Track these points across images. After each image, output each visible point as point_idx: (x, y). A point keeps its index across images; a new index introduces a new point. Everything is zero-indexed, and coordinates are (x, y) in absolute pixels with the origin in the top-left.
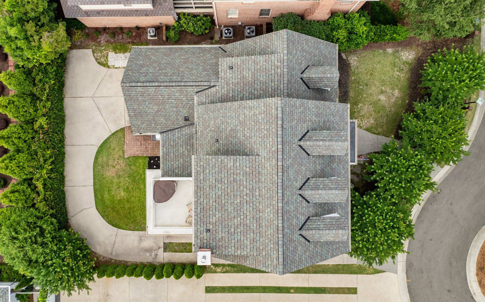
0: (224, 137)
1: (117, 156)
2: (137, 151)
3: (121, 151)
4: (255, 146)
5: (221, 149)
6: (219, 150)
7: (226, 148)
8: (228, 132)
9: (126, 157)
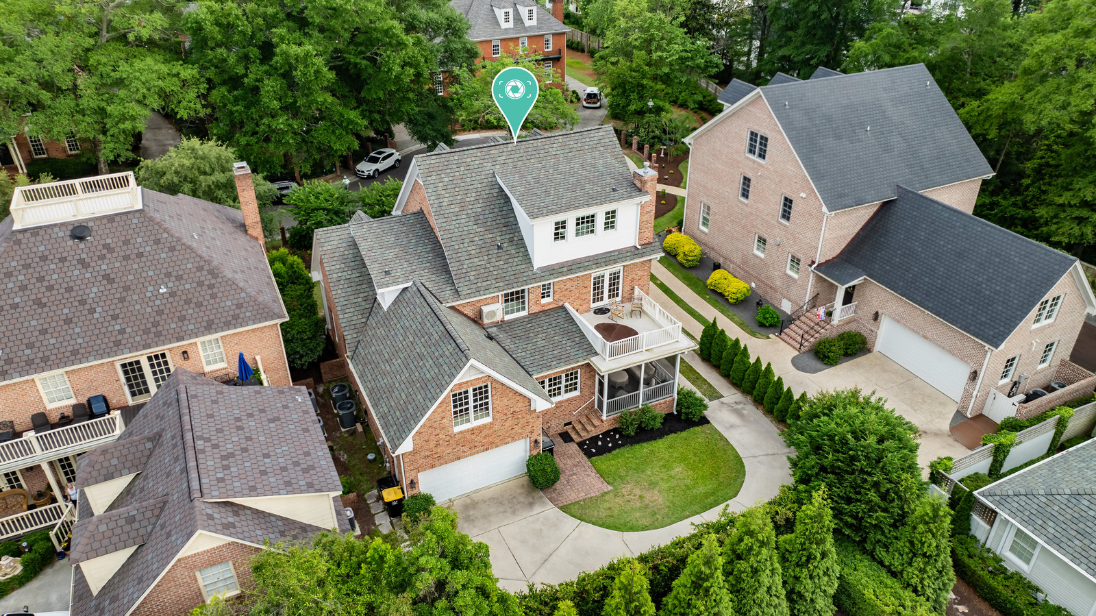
0: (491, 236)
1: (619, 500)
2: (589, 476)
3: (606, 498)
4: (485, 181)
5: (507, 236)
6: (511, 240)
7: (504, 229)
8: (482, 229)
9: (610, 488)
